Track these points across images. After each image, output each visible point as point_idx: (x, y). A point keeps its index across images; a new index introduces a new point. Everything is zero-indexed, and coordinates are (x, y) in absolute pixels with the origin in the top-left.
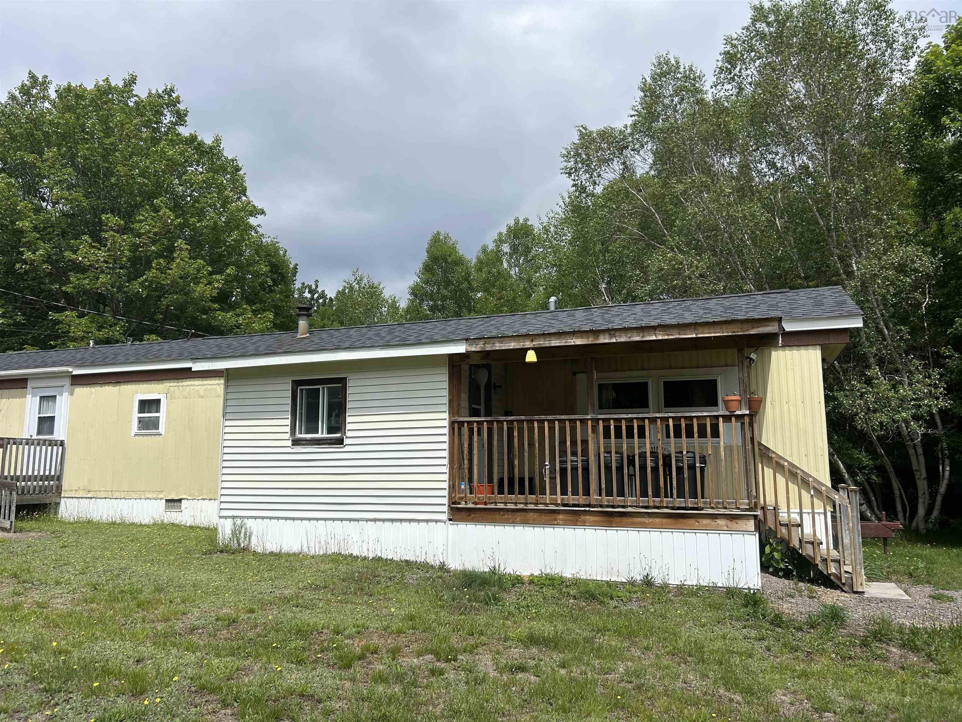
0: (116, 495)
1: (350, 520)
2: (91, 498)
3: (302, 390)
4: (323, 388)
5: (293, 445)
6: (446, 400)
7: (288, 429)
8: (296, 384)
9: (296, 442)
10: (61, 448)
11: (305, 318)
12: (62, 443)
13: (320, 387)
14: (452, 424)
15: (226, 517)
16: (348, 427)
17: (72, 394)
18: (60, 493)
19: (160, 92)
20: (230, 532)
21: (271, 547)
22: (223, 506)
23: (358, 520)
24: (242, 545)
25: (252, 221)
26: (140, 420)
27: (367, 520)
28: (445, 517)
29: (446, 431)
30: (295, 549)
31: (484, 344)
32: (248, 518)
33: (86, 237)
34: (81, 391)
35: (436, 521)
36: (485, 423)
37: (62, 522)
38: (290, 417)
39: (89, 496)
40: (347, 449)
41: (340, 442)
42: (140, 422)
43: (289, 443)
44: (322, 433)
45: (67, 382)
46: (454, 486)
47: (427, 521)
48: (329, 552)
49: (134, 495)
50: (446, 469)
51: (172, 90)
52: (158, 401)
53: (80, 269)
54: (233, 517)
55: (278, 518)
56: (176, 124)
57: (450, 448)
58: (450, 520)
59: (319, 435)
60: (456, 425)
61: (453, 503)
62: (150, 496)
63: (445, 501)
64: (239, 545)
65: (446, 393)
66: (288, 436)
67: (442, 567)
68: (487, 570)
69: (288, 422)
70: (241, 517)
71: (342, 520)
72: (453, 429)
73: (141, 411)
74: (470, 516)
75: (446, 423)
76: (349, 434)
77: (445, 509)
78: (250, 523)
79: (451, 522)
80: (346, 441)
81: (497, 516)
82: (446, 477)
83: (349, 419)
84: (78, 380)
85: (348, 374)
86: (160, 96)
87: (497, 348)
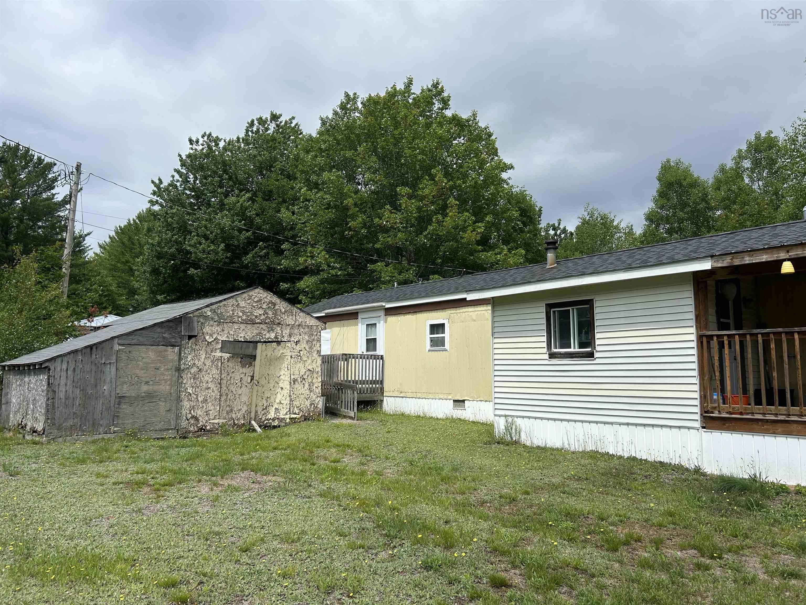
0: (419, 395)
1: (605, 423)
2: (403, 397)
3: (554, 312)
4: (573, 309)
5: (550, 358)
6: (692, 316)
7: (545, 345)
8: (549, 306)
9: (552, 356)
10: (381, 360)
11: (552, 250)
12: (382, 357)
13: (570, 308)
14: (700, 338)
15: (500, 416)
16: (597, 342)
17: (386, 322)
18: (383, 393)
19: (430, 87)
20: (504, 428)
21: (538, 442)
22: (497, 406)
23: (612, 424)
24: (514, 439)
25: (504, 175)
26: (432, 340)
27: (620, 424)
28: (697, 425)
29: (694, 344)
30: (558, 445)
31: (732, 259)
32: (517, 417)
33: (388, 207)
34: (392, 319)
35: (689, 428)
36: (737, 337)
37: (385, 414)
38: (545, 334)
39: (401, 395)
40: (597, 361)
41: (591, 355)
42: (431, 341)
43: (547, 356)
44: (575, 348)
45: (382, 313)
46: (705, 397)
47: (680, 427)
48: (588, 449)
49: (431, 396)
50: (696, 380)
51: (438, 83)
52: (443, 325)
54: (506, 416)
55: (542, 419)
56: (442, 109)
57: (699, 360)
58: (703, 427)
59: (572, 350)
60: (705, 339)
61: (706, 412)
62: (442, 397)
63: (697, 410)
64: (512, 438)
65: (692, 308)
66: (545, 350)
67: (697, 471)
68: (746, 477)
69: (545, 339)
70: (513, 416)
71: (597, 423)
72: (702, 343)
73: (432, 333)
74: (724, 424)
75: (693, 337)
76: (598, 348)
77: (698, 417)
78: (519, 421)
79: (705, 430)
80: (596, 355)
81: (755, 426)
82: (697, 388)
83: (597, 336)
84: (390, 312)
85: (595, 296)
86: (430, 90)
87: (747, 262)
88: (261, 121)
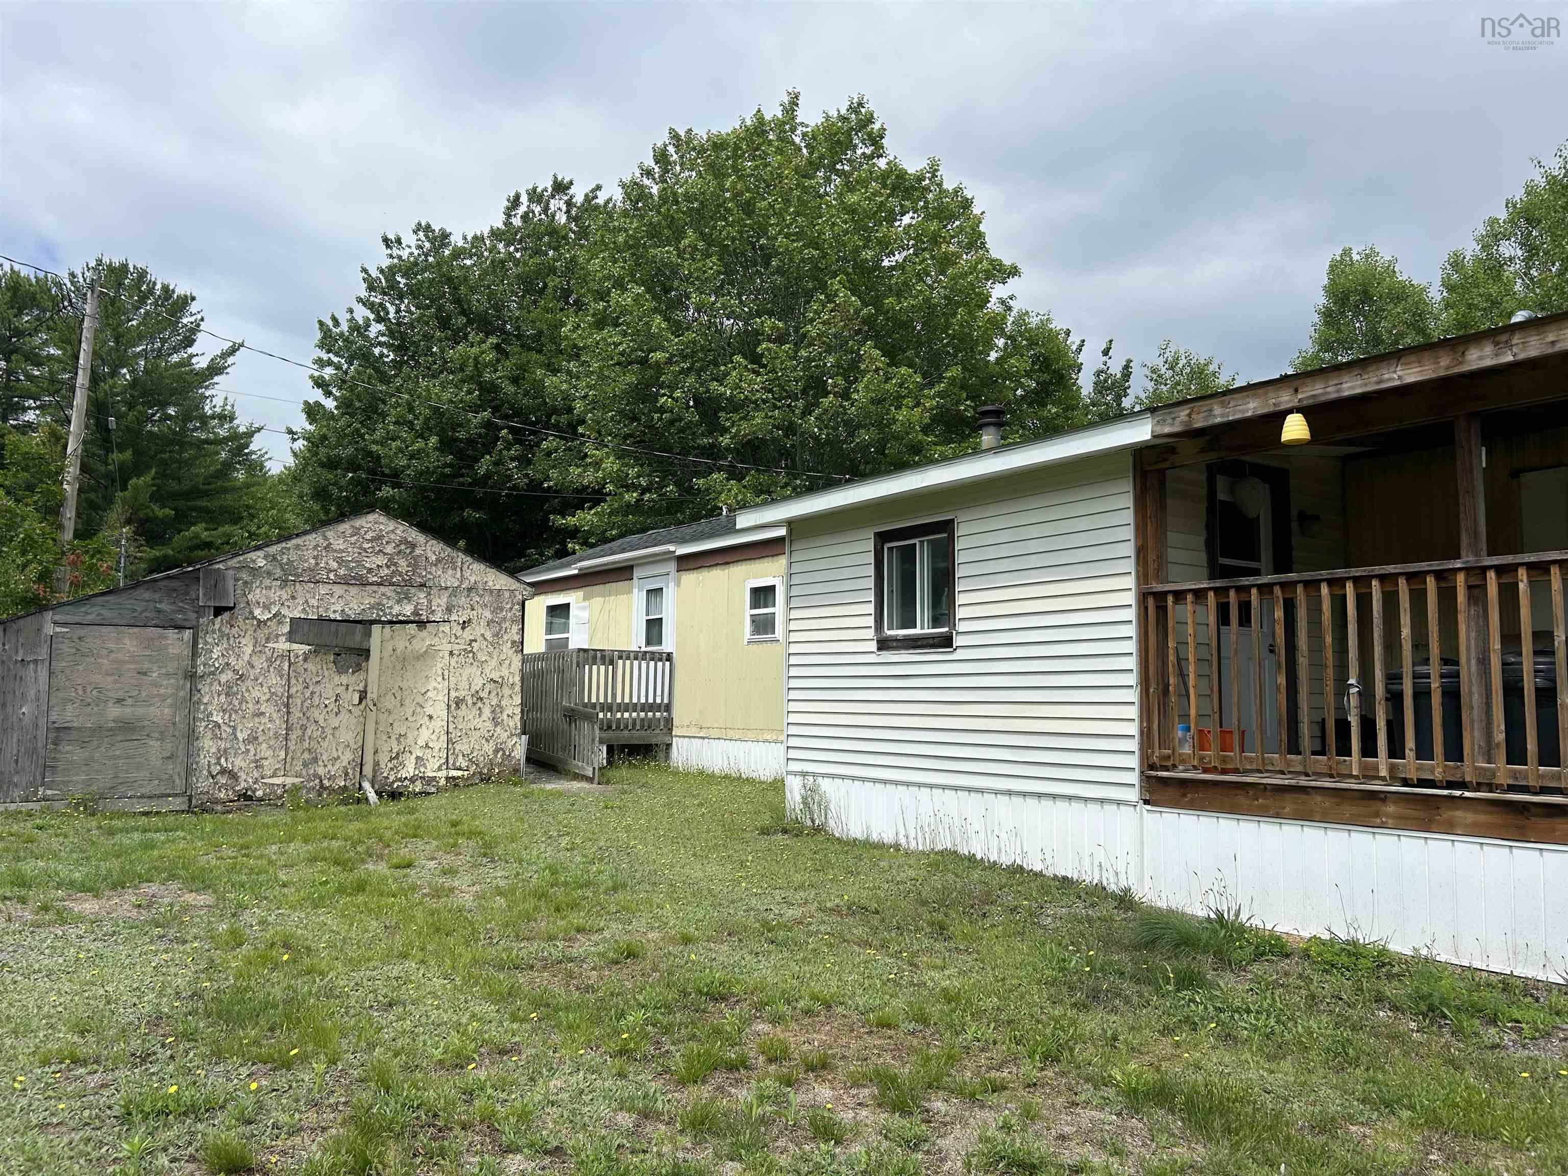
0: (731, 733)
1: (970, 790)
2: (703, 738)
3: (890, 549)
4: (922, 542)
5: (879, 649)
6: (1129, 549)
7: (871, 621)
8: (882, 538)
9: (884, 644)
10: (668, 663)
11: (992, 429)
12: (669, 657)
13: (915, 541)
14: (1143, 597)
15: (795, 774)
16: (960, 613)
17: (678, 584)
18: (671, 730)
19: (843, 112)
20: (798, 799)
21: (856, 831)
22: (793, 754)
23: (981, 791)
24: (817, 822)
26: (754, 619)
27: (997, 792)
28: (1133, 795)
29: (1131, 614)
30: (888, 837)
31: (1189, 415)
32: (824, 776)
33: (738, 358)
34: (690, 578)
35: (1119, 803)
36: (1211, 594)
37: (676, 773)
38: (873, 599)
39: (701, 735)
40: (959, 654)
41: (946, 642)
42: (753, 621)
43: (873, 646)
44: (922, 628)
45: (672, 567)
46: (1149, 728)
47: (1102, 801)
48: (939, 847)
49: (750, 735)
50: (1133, 696)
51: (860, 104)
52: (773, 588)
53: (735, 406)
54: (804, 774)
55: (864, 780)
56: (871, 157)
57: (1140, 650)
58: (1146, 802)
59: (917, 631)
60: (1151, 601)
61: (1152, 767)
63: (1133, 762)
64: (813, 821)
65: (1129, 533)
66: (871, 633)
67: (1125, 901)
69: (871, 608)
70: (814, 775)
71: (956, 788)
72: (1146, 608)
73: (755, 604)
74: (1184, 795)
75: (1130, 598)
76: (962, 627)
77: (1133, 778)
78: (825, 785)
79: (1148, 807)
80: (958, 641)
81: (1243, 800)
82: (1133, 712)
83: (960, 599)
84: (687, 563)
85: (958, 513)
86: (844, 119)
87: (1219, 420)
88: (535, 196)
